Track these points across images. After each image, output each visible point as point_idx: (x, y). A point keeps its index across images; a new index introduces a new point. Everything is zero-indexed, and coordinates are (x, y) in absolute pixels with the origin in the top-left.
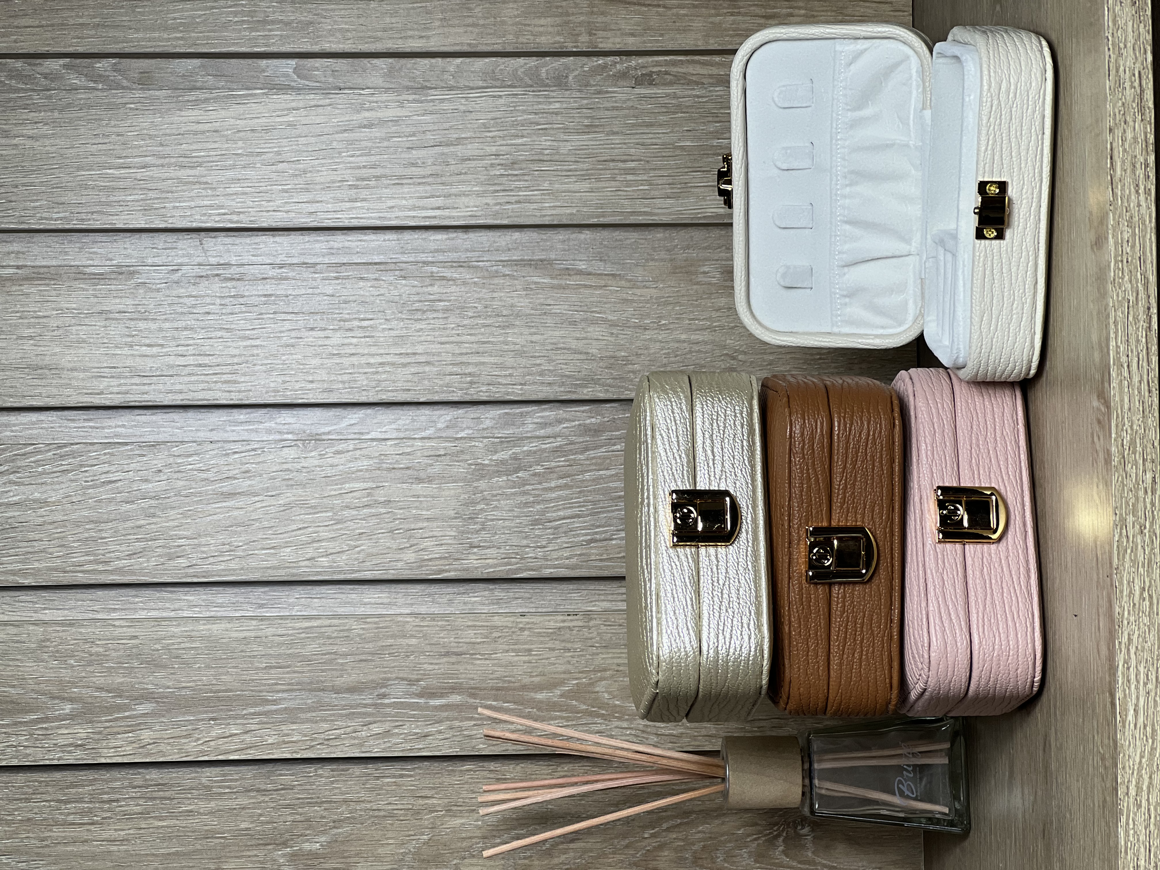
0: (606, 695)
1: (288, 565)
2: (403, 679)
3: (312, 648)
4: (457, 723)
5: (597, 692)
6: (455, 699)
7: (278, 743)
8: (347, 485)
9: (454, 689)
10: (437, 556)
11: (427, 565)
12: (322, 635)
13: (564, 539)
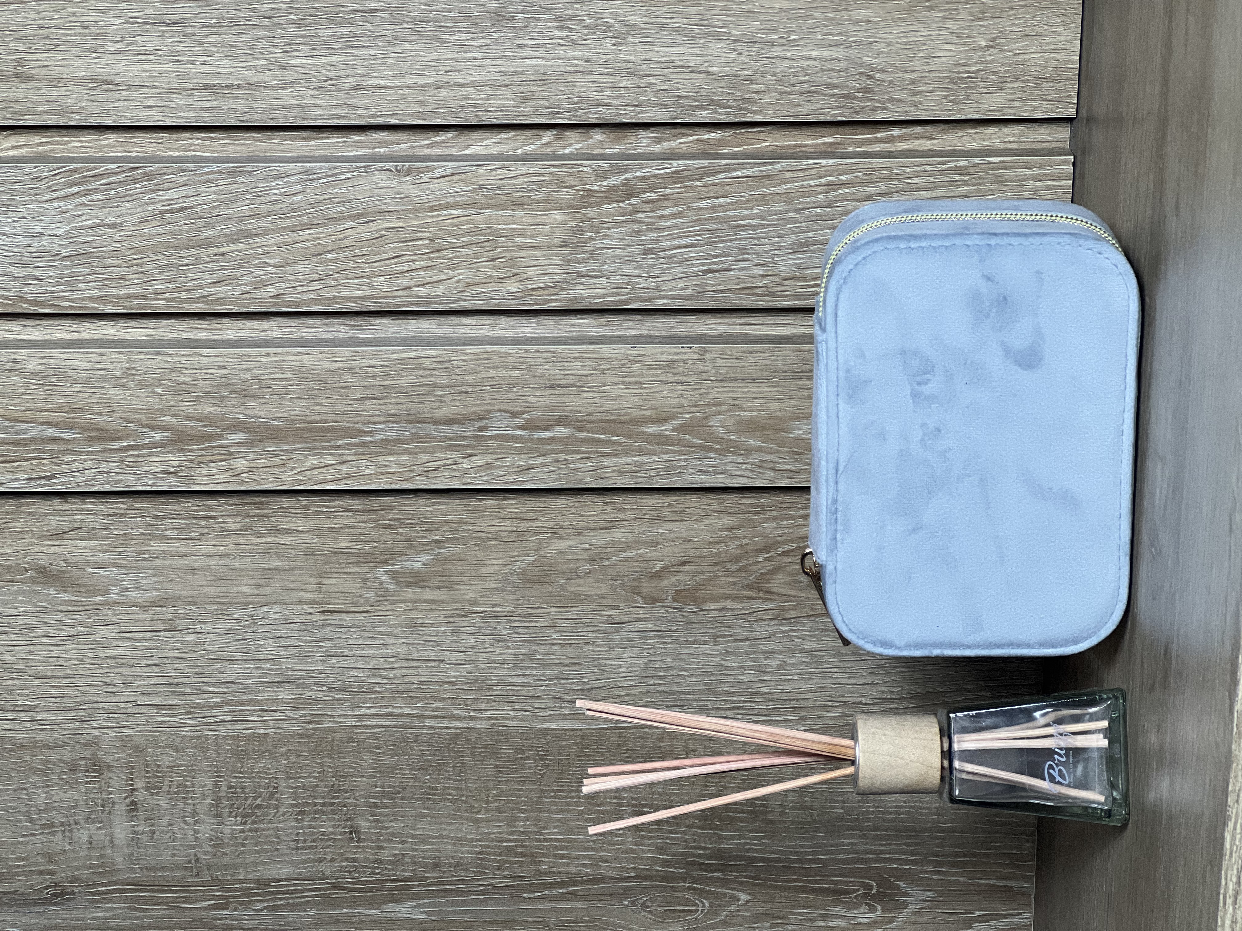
0: (721, 430)
1: (382, 294)
2: (506, 411)
3: (410, 379)
4: (562, 457)
5: (712, 426)
6: (561, 431)
7: (375, 474)
8: (445, 212)
9: (560, 422)
10: (541, 285)
11: (532, 296)
12: (419, 367)
13: (679, 269)
